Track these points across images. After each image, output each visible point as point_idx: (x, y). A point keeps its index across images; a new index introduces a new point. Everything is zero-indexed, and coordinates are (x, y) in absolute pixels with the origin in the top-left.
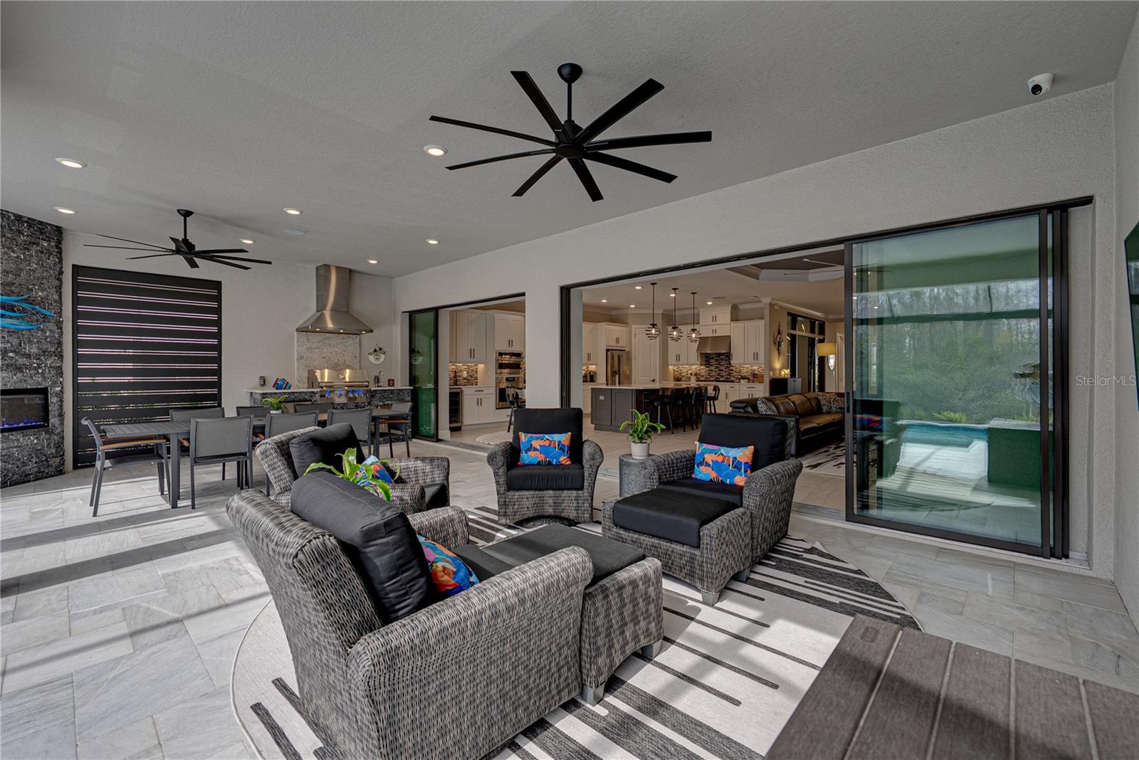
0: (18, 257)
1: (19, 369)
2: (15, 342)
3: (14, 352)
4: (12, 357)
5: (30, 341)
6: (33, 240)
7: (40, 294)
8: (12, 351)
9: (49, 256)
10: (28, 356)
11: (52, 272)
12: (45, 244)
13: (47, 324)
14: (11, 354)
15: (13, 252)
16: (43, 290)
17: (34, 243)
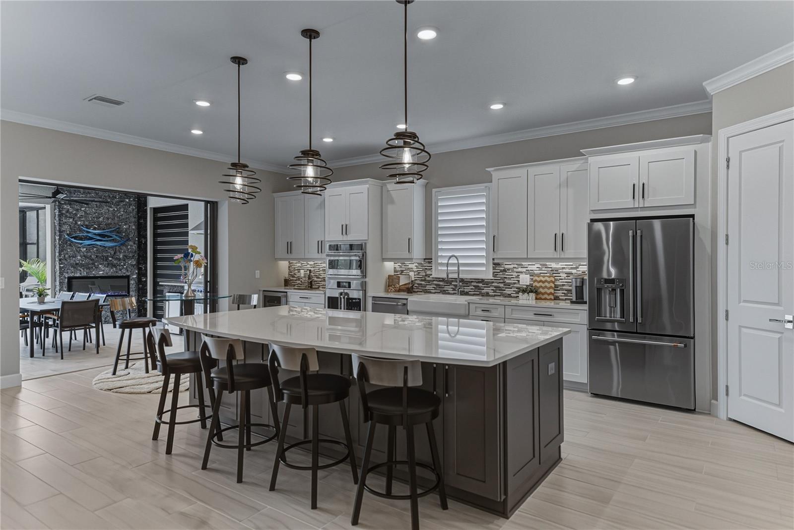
0: (114, 210)
1: (114, 266)
2: (112, 253)
3: (112, 257)
4: (111, 260)
5: (120, 252)
6: (121, 200)
7: (125, 227)
8: (110, 257)
9: (130, 206)
10: (119, 259)
11: (131, 214)
12: (127, 201)
13: (129, 242)
14: (110, 259)
15: (111, 208)
16: (126, 225)
17: (122, 201)
